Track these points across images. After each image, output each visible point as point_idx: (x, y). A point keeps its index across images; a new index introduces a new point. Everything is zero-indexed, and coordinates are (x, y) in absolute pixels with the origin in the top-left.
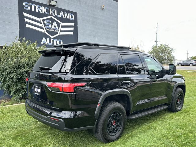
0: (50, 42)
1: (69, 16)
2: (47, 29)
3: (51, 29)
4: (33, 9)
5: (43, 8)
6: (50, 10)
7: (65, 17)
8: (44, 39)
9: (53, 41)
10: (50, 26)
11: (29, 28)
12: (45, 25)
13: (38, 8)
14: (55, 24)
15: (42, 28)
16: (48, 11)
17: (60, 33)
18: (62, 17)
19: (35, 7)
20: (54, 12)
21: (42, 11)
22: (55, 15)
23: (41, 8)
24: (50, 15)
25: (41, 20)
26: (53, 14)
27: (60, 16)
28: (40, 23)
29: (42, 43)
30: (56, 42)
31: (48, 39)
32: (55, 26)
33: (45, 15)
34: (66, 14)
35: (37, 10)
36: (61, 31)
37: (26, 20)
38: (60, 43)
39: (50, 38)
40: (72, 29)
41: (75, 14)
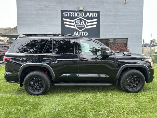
0: (79, 34)
1: (93, 15)
2: (77, 26)
3: (80, 25)
4: (69, 16)
5: (75, 13)
6: (80, 13)
7: (91, 16)
8: (75, 33)
9: (81, 33)
10: (80, 24)
11: (66, 27)
12: (76, 24)
13: (72, 14)
14: (83, 22)
15: (74, 26)
16: (78, 14)
17: (86, 28)
18: (88, 16)
19: (70, 14)
20: (82, 15)
21: (74, 15)
22: (83, 16)
23: (74, 14)
24: (79, 17)
25: (73, 21)
26: (82, 16)
27: (87, 16)
28: (73, 23)
29: (74, 35)
30: (83, 33)
31: (78, 32)
32: (83, 24)
33: (76, 17)
34: (91, 14)
35: (71, 16)
36: (87, 26)
37: (65, 22)
38: (86, 34)
39: (79, 32)
40: (96, 23)
41: (99, 12)
